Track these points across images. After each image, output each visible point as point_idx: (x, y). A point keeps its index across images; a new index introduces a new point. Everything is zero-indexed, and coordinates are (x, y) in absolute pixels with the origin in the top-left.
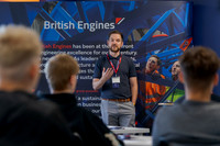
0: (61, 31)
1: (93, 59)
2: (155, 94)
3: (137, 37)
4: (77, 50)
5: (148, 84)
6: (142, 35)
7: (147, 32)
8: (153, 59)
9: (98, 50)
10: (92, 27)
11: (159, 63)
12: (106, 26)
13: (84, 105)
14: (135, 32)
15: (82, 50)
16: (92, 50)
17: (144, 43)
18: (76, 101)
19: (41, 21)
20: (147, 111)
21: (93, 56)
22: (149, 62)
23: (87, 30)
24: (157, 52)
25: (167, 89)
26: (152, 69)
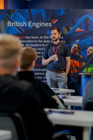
0: (18, 28)
2: (76, 67)
3: (66, 32)
4: (28, 39)
5: (72, 61)
6: (69, 30)
7: (71, 29)
8: (75, 45)
9: (41, 40)
10: (37, 25)
11: (79, 48)
14: (64, 28)
15: (31, 39)
16: (37, 40)
17: (70, 35)
19: (6, 21)
21: (38, 43)
22: (73, 47)
23: (34, 27)
24: (77, 41)
25: (84, 64)
26: (75, 52)
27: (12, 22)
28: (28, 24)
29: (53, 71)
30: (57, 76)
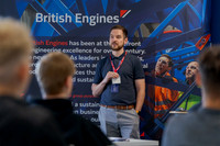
0: (55, 25)
1: (93, 58)
2: (165, 100)
3: (146, 33)
4: (75, 47)
5: (157, 88)
6: (151, 30)
7: (157, 27)
8: (164, 58)
9: (98, 48)
10: (92, 21)
11: (170, 64)
12: (108, 19)
13: (82, 112)
14: (143, 27)
15: (80, 47)
16: (92, 48)
17: (154, 39)
18: (73, 108)
19: (32, 12)
20: (156, 121)
21: (93, 54)
22: (159, 63)
23: (86, 25)
24: (168, 51)
25: (180, 94)
26: (163, 71)
27: (45, 14)
28: (74, 18)
29: (112, 106)
30: (119, 117)
